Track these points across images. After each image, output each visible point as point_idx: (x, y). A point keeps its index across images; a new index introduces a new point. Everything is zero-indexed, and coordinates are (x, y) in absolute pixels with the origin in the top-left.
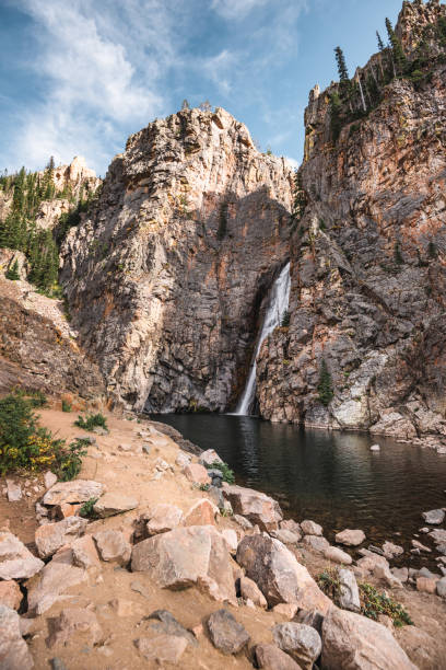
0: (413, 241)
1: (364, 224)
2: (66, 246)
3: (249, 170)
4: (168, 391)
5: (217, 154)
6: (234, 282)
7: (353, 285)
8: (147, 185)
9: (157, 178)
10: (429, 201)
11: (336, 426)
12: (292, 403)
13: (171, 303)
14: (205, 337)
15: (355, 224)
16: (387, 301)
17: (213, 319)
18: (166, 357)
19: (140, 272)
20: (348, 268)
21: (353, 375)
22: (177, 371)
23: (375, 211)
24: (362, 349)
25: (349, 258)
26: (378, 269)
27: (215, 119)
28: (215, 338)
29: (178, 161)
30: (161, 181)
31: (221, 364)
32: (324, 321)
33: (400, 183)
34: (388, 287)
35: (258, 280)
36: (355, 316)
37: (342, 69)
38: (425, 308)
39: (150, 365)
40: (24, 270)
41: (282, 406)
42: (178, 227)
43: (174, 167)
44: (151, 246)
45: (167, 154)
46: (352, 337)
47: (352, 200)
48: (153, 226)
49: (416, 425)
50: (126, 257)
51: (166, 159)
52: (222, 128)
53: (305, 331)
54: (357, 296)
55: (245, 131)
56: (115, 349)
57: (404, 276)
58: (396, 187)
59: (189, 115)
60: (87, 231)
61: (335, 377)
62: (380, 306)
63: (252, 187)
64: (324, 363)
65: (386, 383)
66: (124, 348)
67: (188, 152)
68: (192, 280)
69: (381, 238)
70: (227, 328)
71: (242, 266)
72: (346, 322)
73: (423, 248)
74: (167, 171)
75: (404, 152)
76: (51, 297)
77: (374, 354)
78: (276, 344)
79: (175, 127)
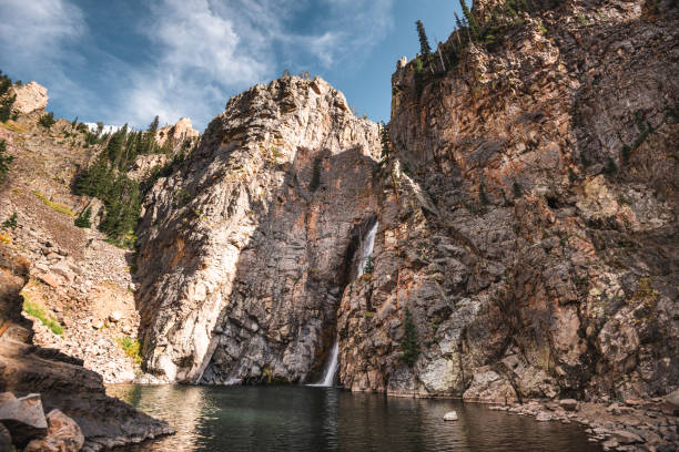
0: (497, 182)
1: (448, 169)
2: (151, 196)
3: (344, 129)
4: (237, 355)
5: (313, 114)
6: (325, 233)
7: (439, 227)
8: (241, 139)
9: (252, 131)
10: (509, 144)
11: (423, 392)
12: (375, 367)
13: (250, 252)
14: (287, 290)
15: (439, 170)
16: (474, 242)
17: (298, 270)
18: (238, 313)
19: (218, 218)
20: (433, 209)
21: (443, 327)
22: (250, 331)
23: (458, 157)
24: (452, 297)
25: (435, 202)
26: (464, 211)
27: (313, 85)
28: (299, 293)
29: (274, 118)
30: (254, 135)
31: (305, 322)
32: (408, 264)
33: (480, 130)
34: (474, 227)
35: (351, 231)
36: (441, 260)
37: (423, 38)
38: (515, 248)
39: (214, 322)
40: (98, 218)
41: (365, 371)
42: (268, 176)
43: (269, 123)
44: (235, 193)
45: (264, 112)
46: (440, 283)
47: (435, 148)
48: (240, 174)
49: (516, 387)
50: (205, 202)
51: (262, 116)
52: (319, 93)
53: (388, 276)
54: (443, 238)
55: (341, 97)
56: (174, 302)
57: (491, 216)
58: (477, 133)
59: (289, 81)
60: (176, 182)
61: (421, 328)
62: (468, 248)
63: (347, 145)
64: (408, 314)
65: (479, 335)
66: (184, 301)
67: (284, 111)
68: (277, 229)
69: (466, 181)
70: (313, 281)
71: (334, 217)
72: (432, 265)
73: (508, 188)
74: (262, 126)
75: (481, 102)
76: (121, 247)
77: (465, 301)
78: (358, 294)
79: (274, 91)
